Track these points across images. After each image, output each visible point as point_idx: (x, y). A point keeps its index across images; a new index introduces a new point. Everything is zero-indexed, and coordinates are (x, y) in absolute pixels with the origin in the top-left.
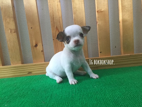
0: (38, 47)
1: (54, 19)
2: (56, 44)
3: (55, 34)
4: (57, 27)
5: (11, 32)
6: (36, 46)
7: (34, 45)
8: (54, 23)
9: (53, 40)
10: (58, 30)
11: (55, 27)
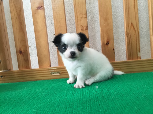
0: (109, 45)
1: (130, 15)
2: (130, 41)
3: (129, 31)
4: (132, 23)
5: (82, 29)
6: (108, 43)
7: (105, 43)
8: (129, 19)
9: (127, 37)
10: (133, 26)
11: (130, 23)
